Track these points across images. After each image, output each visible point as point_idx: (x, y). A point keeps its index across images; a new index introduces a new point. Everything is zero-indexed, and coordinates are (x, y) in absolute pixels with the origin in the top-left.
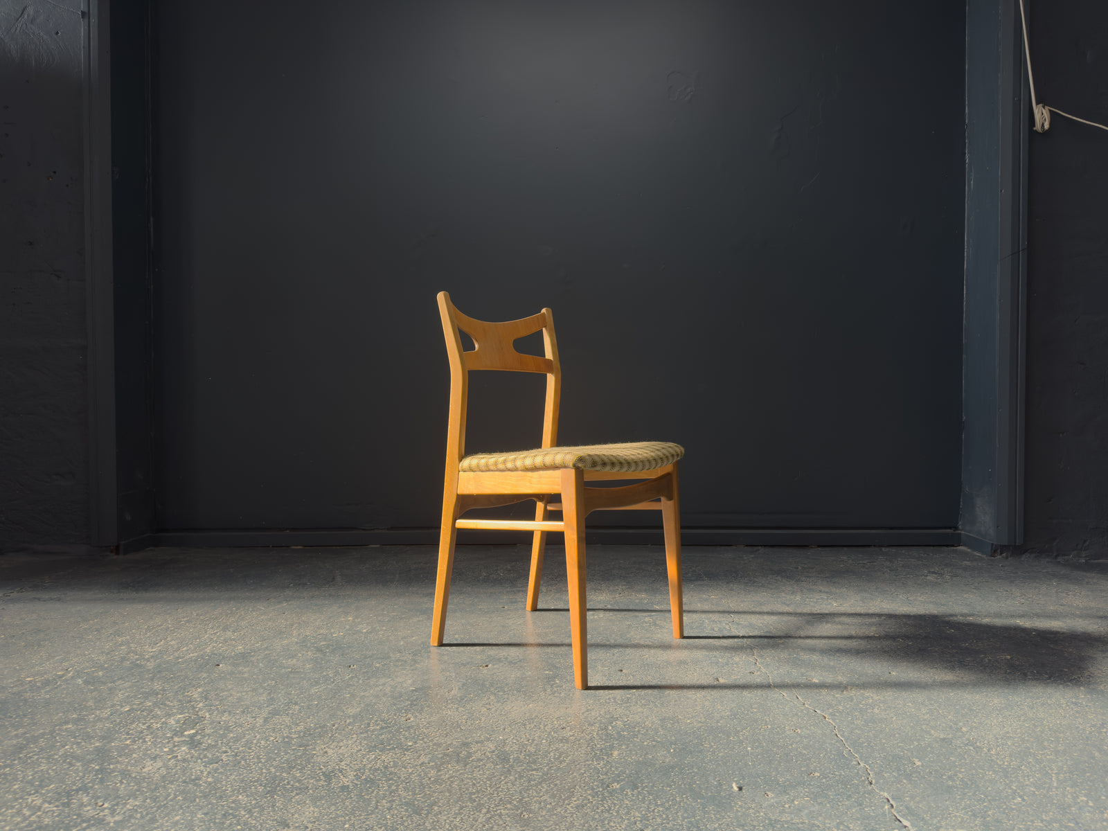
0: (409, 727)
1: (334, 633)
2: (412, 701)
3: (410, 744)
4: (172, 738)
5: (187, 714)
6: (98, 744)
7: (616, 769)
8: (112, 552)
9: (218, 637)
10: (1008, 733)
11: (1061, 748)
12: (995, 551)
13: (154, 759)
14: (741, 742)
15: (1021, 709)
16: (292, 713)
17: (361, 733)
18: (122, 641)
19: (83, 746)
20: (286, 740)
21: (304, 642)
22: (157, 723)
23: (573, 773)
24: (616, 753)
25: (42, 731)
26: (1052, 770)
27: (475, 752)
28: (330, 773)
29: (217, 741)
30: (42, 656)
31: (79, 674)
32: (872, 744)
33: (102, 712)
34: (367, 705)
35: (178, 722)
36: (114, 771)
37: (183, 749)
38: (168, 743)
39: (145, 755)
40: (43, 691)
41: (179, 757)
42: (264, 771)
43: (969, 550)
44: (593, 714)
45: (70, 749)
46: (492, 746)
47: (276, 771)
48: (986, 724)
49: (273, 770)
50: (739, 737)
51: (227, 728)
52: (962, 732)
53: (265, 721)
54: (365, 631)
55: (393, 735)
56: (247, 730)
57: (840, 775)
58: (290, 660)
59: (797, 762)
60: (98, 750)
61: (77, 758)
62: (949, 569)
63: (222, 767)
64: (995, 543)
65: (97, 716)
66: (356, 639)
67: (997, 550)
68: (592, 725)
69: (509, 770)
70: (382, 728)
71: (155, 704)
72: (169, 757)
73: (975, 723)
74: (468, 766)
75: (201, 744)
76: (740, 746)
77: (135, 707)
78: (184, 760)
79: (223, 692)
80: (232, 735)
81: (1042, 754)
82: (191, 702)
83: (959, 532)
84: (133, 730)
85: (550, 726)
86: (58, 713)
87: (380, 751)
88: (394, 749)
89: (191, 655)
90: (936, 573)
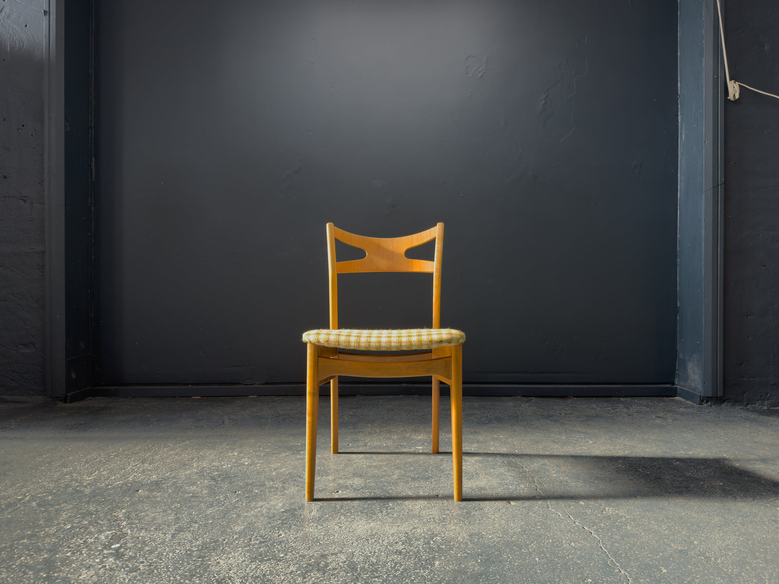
0: (281, 542)
1: (224, 465)
2: (283, 520)
3: (282, 555)
4: (102, 550)
5: (114, 531)
6: (46, 556)
7: (438, 576)
8: (61, 401)
9: (138, 468)
10: (728, 545)
11: (769, 558)
12: (702, 401)
13: (88, 568)
14: (531, 554)
15: (736, 526)
16: (193, 530)
17: (245, 547)
18: (67, 471)
19: (35, 557)
20: (189, 552)
21: (202, 472)
22: (91, 538)
23: (406, 580)
24: (437, 563)
25: (4, 545)
26: (765, 576)
27: (331, 563)
28: (221, 580)
29: (136, 554)
30: (6, 484)
31: (33, 498)
32: (628, 555)
33: (50, 530)
34: (249, 524)
35: (107, 537)
36: (57, 579)
37: (110, 559)
38: (99, 555)
39: (82, 564)
40: (6, 512)
41: (107, 567)
42: (172, 578)
43: (683, 400)
44: (418, 531)
45: (25, 560)
46: (343, 557)
47: (181, 579)
48: (711, 538)
49: (179, 578)
50: (528, 549)
51: (144, 543)
52: (694, 545)
53: (172, 537)
54: (246, 463)
55: (270, 548)
56: (159, 544)
57: (607, 581)
58: (191, 487)
59: (573, 570)
60: (45, 560)
61: (30, 568)
62: (671, 415)
63: (140, 575)
64: (702, 395)
65: (45, 532)
66: (240, 471)
67: (704, 400)
68: (418, 540)
69: (357, 578)
70: (261, 543)
71: (90, 523)
72: (100, 566)
73: (703, 537)
74: (326, 574)
75: (124, 555)
76: (530, 557)
77: (75, 525)
78: (111, 569)
79: (141, 512)
80: (147, 548)
81: (755, 563)
82: (117, 521)
83: (676, 386)
84: (73, 544)
85: (386, 541)
86: (16, 531)
87: (260, 562)
88: (269, 559)
89: (118, 482)
90: (662, 418)
